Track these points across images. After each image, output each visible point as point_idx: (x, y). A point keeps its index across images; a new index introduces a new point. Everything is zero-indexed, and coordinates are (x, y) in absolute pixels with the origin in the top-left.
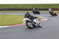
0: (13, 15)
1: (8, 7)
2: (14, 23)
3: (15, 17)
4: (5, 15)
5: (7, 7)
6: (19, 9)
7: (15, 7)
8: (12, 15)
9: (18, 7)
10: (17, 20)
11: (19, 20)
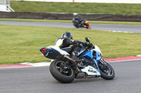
0: (115, 33)
1: (102, 11)
2: (115, 54)
3: (120, 37)
4: (95, 31)
5: (100, 12)
6: (132, 17)
7: (124, 12)
8: (112, 33)
9: (130, 13)
10: (124, 47)
11: (128, 47)
